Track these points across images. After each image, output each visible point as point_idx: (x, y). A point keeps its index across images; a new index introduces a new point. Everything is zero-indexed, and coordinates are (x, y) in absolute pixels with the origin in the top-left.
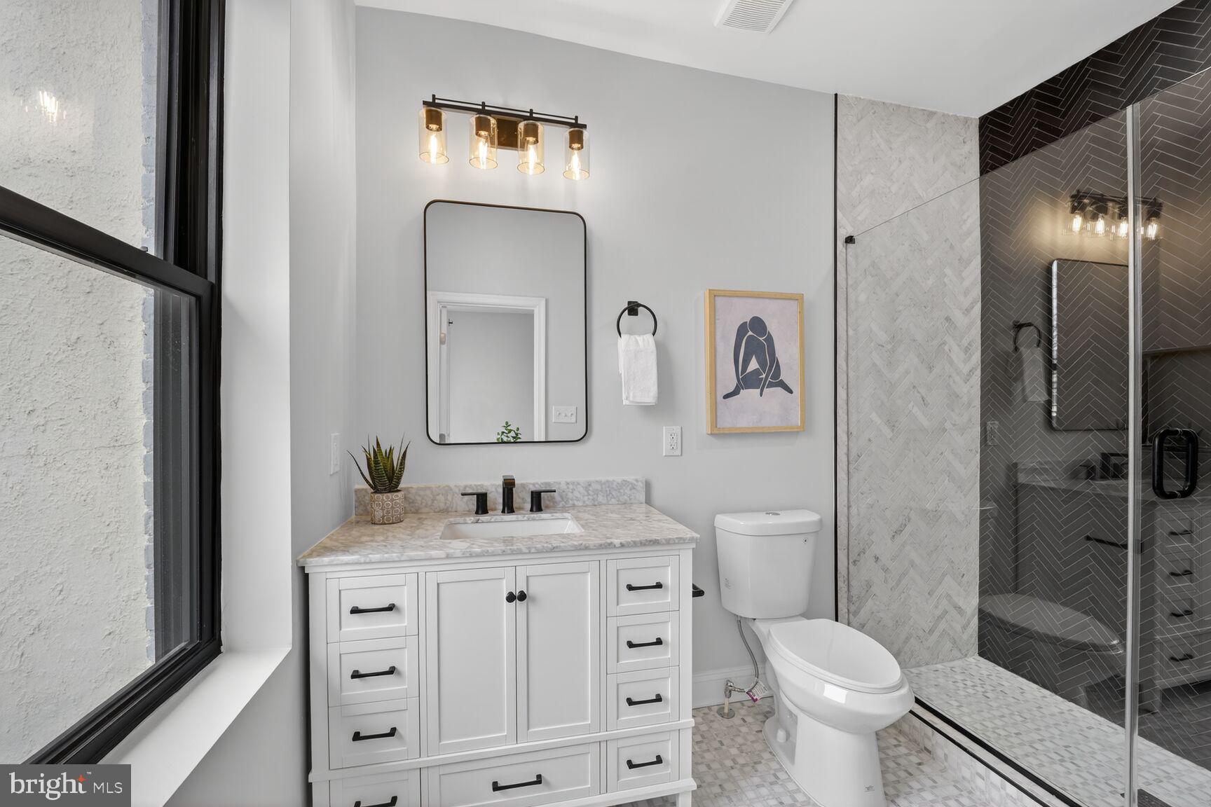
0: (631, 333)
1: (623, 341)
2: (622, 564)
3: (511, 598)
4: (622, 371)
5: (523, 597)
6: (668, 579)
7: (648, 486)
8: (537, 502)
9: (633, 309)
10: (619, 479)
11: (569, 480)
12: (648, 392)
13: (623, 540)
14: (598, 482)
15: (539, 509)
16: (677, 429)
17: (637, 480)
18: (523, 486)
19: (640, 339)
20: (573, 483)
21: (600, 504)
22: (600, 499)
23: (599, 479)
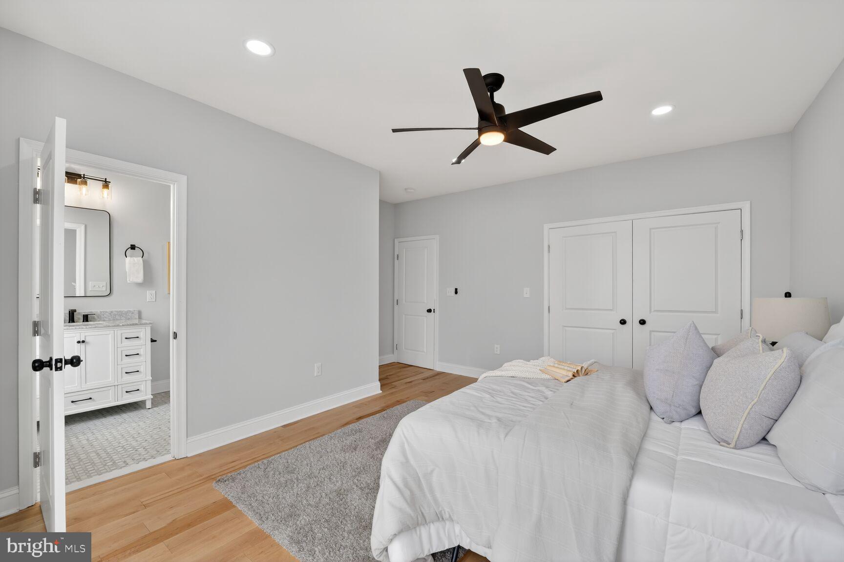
0: (131, 257)
1: (128, 260)
2: (123, 331)
3: (79, 342)
4: (127, 270)
5: (83, 342)
6: (141, 335)
7: (140, 313)
8: (86, 318)
9: (133, 247)
10: (126, 310)
11: (102, 311)
12: (140, 278)
13: (123, 324)
14: (116, 311)
15: (87, 321)
16: (154, 292)
17: (135, 311)
18: (79, 313)
19: (135, 259)
20: (103, 312)
21: (117, 319)
22: (117, 317)
23: (117, 310)
